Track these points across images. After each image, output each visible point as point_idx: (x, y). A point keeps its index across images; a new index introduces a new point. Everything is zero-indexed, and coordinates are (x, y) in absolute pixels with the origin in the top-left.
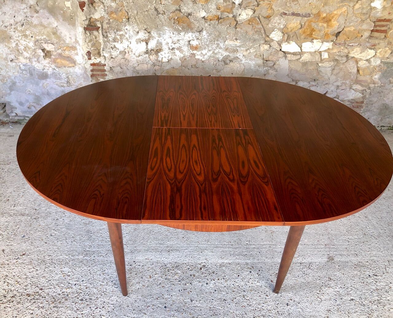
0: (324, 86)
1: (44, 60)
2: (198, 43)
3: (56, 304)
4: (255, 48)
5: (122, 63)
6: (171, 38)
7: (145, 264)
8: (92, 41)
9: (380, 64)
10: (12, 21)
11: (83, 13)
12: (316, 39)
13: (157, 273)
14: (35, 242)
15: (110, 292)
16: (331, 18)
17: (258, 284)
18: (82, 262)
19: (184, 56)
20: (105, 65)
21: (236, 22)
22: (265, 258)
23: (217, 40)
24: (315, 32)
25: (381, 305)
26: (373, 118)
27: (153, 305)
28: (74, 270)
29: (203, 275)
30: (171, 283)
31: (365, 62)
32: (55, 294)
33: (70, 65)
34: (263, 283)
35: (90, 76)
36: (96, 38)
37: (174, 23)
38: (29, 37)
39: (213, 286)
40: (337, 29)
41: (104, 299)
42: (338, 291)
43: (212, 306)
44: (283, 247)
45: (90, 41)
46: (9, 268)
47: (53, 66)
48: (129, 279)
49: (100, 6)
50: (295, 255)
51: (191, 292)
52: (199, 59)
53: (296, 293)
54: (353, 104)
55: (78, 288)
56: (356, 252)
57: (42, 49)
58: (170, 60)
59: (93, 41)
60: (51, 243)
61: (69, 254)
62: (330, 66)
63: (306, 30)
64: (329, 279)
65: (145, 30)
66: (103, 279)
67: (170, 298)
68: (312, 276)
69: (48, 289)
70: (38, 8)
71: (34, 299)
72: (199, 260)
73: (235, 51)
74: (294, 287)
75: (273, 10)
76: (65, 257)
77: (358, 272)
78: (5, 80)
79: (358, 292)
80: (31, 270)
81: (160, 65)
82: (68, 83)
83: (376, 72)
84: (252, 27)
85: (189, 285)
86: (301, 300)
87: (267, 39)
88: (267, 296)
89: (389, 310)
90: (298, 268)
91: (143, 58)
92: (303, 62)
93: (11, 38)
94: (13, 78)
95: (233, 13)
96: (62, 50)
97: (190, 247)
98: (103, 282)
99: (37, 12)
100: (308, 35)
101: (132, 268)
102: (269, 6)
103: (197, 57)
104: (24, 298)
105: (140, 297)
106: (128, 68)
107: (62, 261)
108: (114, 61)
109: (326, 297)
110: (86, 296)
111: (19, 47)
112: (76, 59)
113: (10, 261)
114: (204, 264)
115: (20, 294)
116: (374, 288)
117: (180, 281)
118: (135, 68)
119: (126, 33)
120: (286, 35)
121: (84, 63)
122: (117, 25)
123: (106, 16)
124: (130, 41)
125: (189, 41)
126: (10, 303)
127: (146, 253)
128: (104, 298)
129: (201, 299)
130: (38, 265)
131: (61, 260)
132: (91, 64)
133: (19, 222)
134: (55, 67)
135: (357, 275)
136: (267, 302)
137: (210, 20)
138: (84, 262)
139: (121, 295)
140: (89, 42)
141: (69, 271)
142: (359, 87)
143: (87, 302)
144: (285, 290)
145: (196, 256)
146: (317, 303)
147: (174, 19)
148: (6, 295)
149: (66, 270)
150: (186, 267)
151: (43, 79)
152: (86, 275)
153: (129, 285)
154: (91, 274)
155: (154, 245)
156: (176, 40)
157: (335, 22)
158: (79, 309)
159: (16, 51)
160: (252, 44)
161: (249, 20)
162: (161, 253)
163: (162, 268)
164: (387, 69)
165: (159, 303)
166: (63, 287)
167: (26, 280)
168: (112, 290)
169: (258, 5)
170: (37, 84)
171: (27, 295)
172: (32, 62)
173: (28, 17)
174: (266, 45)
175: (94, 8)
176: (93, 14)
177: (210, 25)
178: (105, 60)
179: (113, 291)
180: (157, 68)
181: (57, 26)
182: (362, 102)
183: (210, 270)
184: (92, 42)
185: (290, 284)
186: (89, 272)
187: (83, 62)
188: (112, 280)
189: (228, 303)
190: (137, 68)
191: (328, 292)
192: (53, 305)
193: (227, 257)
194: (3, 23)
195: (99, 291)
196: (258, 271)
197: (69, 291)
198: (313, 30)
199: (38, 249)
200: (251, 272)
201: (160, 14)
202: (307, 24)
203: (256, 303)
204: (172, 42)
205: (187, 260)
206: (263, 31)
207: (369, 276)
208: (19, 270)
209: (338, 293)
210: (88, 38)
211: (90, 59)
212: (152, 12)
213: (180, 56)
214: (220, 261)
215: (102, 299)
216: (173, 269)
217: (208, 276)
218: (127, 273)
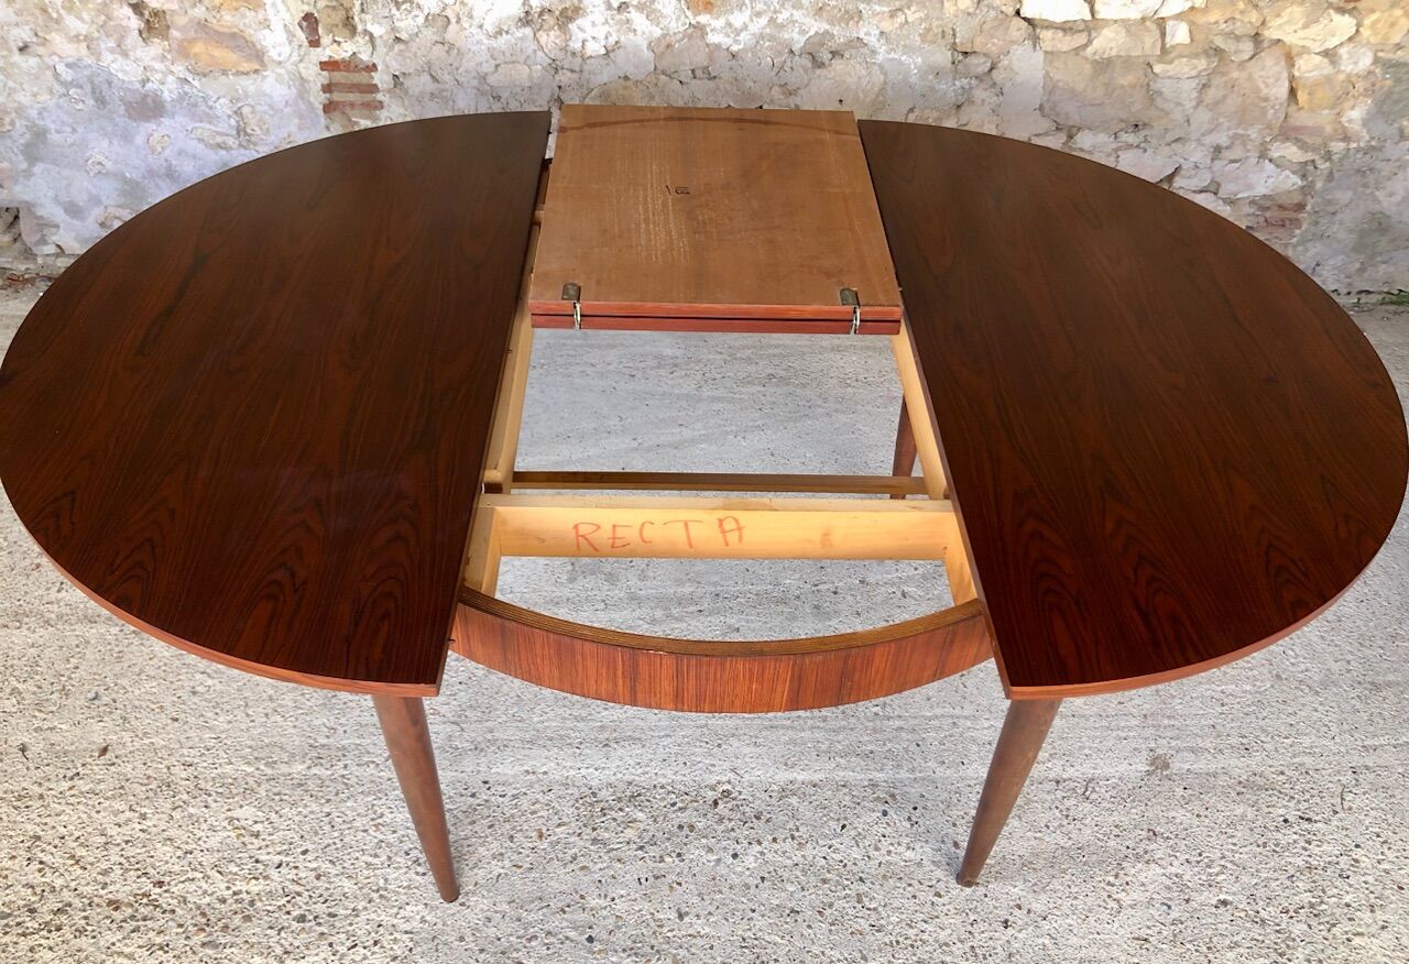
0: (1168, 149)
1: (144, 44)
3: (210, 934)
4: (925, 7)
5: (438, 59)
7: (524, 790)
9: (1372, 68)
13: (565, 819)
14: (137, 718)
15: (401, 890)
17: (909, 854)
18: (302, 785)
19: (664, 36)
20: (374, 67)
22: (936, 765)
25: (1319, 924)
26: (1332, 262)
27: (549, 933)
28: (273, 815)
29: (722, 827)
30: (611, 854)
31: (1319, 58)
32: (207, 900)
33: (245, 64)
34: (924, 852)
35: (321, 107)
39: (754, 865)
41: (379, 916)
42: (1176, 876)
43: (750, 934)
44: (1000, 724)
46: (43, 811)
47: (181, 68)
48: (465, 843)
50: (1040, 753)
51: (680, 884)
52: (718, 46)
53: (1035, 884)
54: (1268, 214)
55: (288, 877)
56: (1244, 741)
57: (131, 5)
58: (613, 50)
60: (192, 720)
61: (256, 758)
62: (1194, 73)
64: (1151, 833)
66: (377, 843)
67: (605, 908)
68: (1093, 823)
69: (183, 882)
71: (133, 917)
72: (711, 772)
73: (852, 18)
74: (1031, 863)
76: (243, 767)
77: (1249, 809)
78: (8, 121)
79: (1245, 878)
80: (122, 818)
81: (578, 69)
82: (242, 133)
83: (1354, 96)
85: (674, 862)
86: (1051, 906)
88: (938, 895)
89: (1349, 940)
90: (1048, 797)
91: (513, 40)
92: (1097, 57)
94: (33, 113)
96: (208, 8)
97: (681, 727)
98: (376, 856)
101: (479, 805)
103: (713, 38)
104: (99, 914)
105: (505, 907)
106: (461, 79)
107: (232, 784)
108: (407, 54)
109: (1137, 895)
110: (315, 903)
112: (263, 43)
113: (46, 784)
114: (725, 787)
115: (84, 900)
116: (1299, 862)
117: (641, 848)
118: (485, 79)
121: (295, 58)
126: (50, 931)
127: (527, 752)
128: (379, 911)
129: (712, 909)
130: (148, 798)
131: (230, 781)
132: (321, 63)
133: (77, 646)
134: (187, 73)
135: (1243, 817)
136: (937, 917)
138: (311, 785)
139: (438, 900)
141: (256, 819)
142: (1292, 152)
143: (319, 924)
144: (999, 876)
145: (699, 759)
146: (1105, 916)
148: (36, 906)
149: (246, 813)
150: (663, 799)
151: (148, 119)
152: (316, 833)
153: (467, 865)
154: (333, 826)
155: (554, 724)
158: (289, 949)
159: (37, 12)
162: (578, 751)
163: (583, 805)
164: (1395, 86)
165: (568, 927)
166: (236, 874)
167: (105, 853)
168: (405, 884)
170: (127, 138)
171: (110, 903)
172: (100, 54)
178: (374, 47)
179: (409, 887)
180: (565, 77)
182: (1301, 207)
183: (748, 809)
185: (1019, 853)
186: (326, 820)
187: (290, 55)
188: (406, 848)
189: (806, 924)
190: (492, 80)
191: (1144, 880)
192: (202, 937)
193: (806, 762)
195: (361, 888)
196: (912, 811)
197: (255, 887)
199: (147, 741)
200: (885, 813)
203: (901, 920)
205: (667, 775)
207: (1286, 821)
208: (79, 818)
209: (1177, 880)
211: (315, 43)
213: (650, 33)
214: (783, 776)
215: (373, 916)
216: (619, 806)
217: (738, 831)
218: (461, 821)
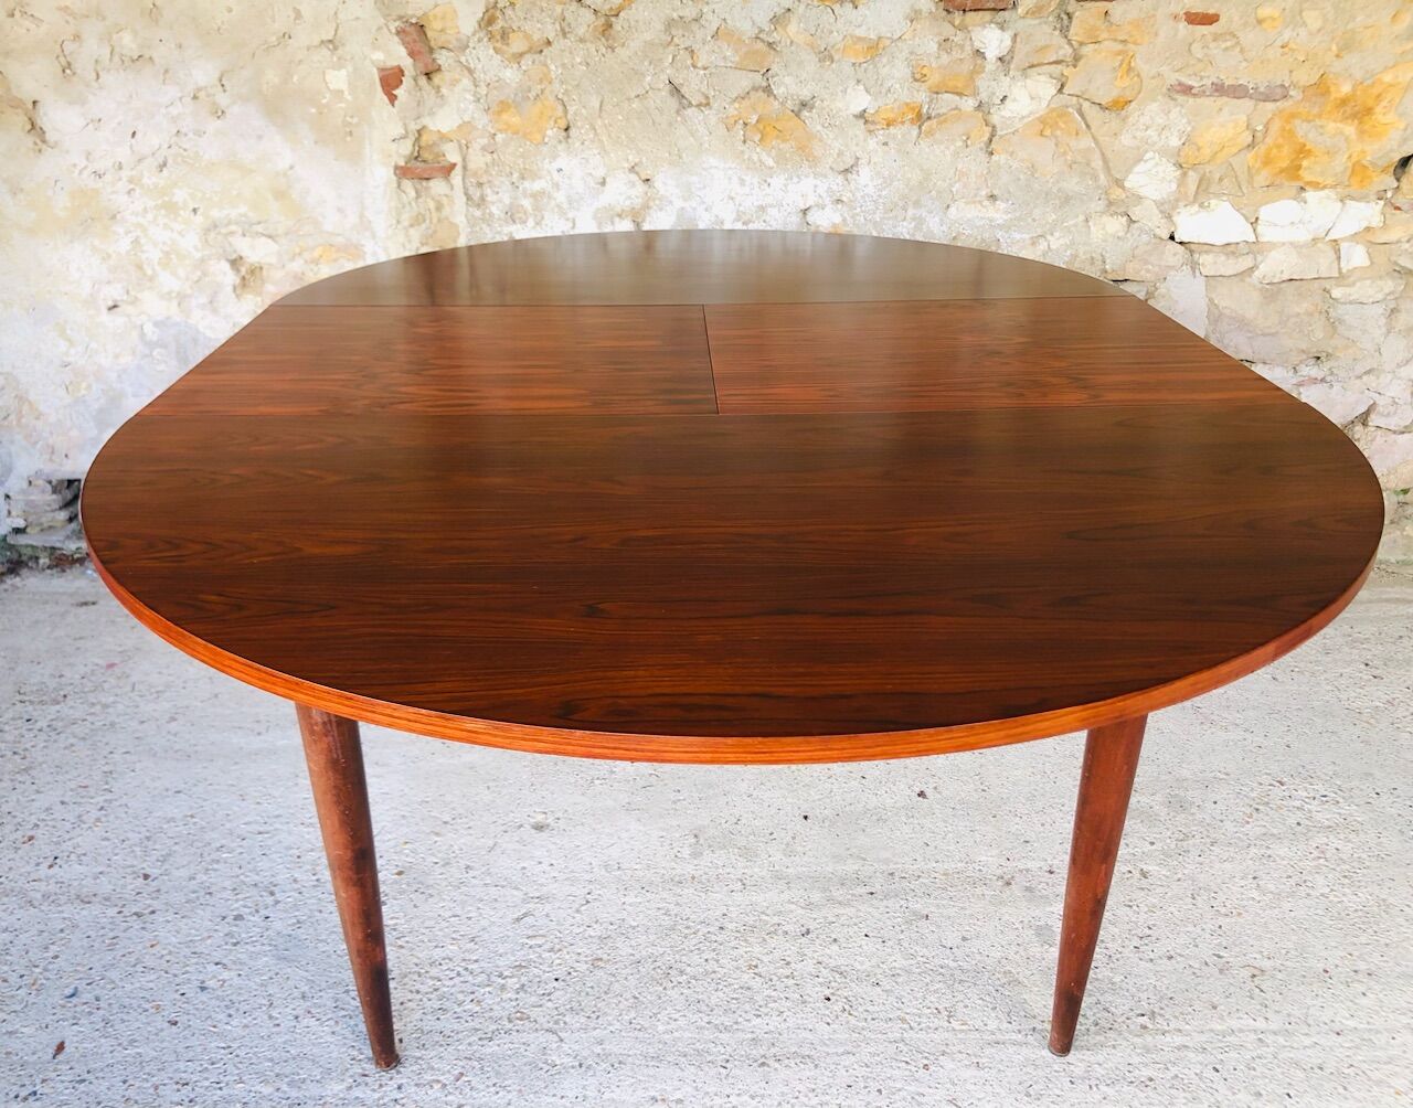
0: (1358, 381)
1: (236, 300)
2: (837, 219)
4: (1070, 232)
6: (732, 199)
8: (424, 221)
10: (123, 153)
11: (394, 110)
12: (1317, 186)
16: (1370, 103)
21: (988, 130)
23: (917, 204)
24: (1313, 158)
36: (439, 208)
37: (744, 142)
38: (182, 212)
40: (1399, 146)
45: (418, 220)
49: (458, 81)
57: (228, 260)
59: (428, 221)
62: (1380, 296)
63: (1275, 151)
65: (632, 169)
70: (223, 100)
75: (1139, 75)
78: (84, 385)
84: (1057, 145)
87: (1117, 193)
92: (1266, 282)
93: (114, 217)
94: (112, 376)
95: (975, 93)
96: (306, 262)
99: (220, 113)
100: (1282, 171)
102: (1123, 60)
111: (142, 252)
119: (557, 186)
120: (1191, 173)
122: (522, 156)
123: (482, 121)
124: (570, 215)
125: (805, 212)
133: (62, 931)
137: (888, 125)
140: (412, 226)
147: (745, 124)
156: (754, 209)
157: (1390, 118)
160: (1054, 217)
161: (1043, 121)
169: (1077, 59)
172: (191, 310)
173: (186, 135)
174: (1111, 215)
175: (438, 89)
176: (432, 114)
177: (885, 144)
181: (291, 168)
184: (424, 226)
194: (87, 159)
198: (1302, 151)
201: (690, 105)
202: (1275, 127)
204: (734, 215)
206: (1101, 163)
210: (408, 208)
212: (658, 101)
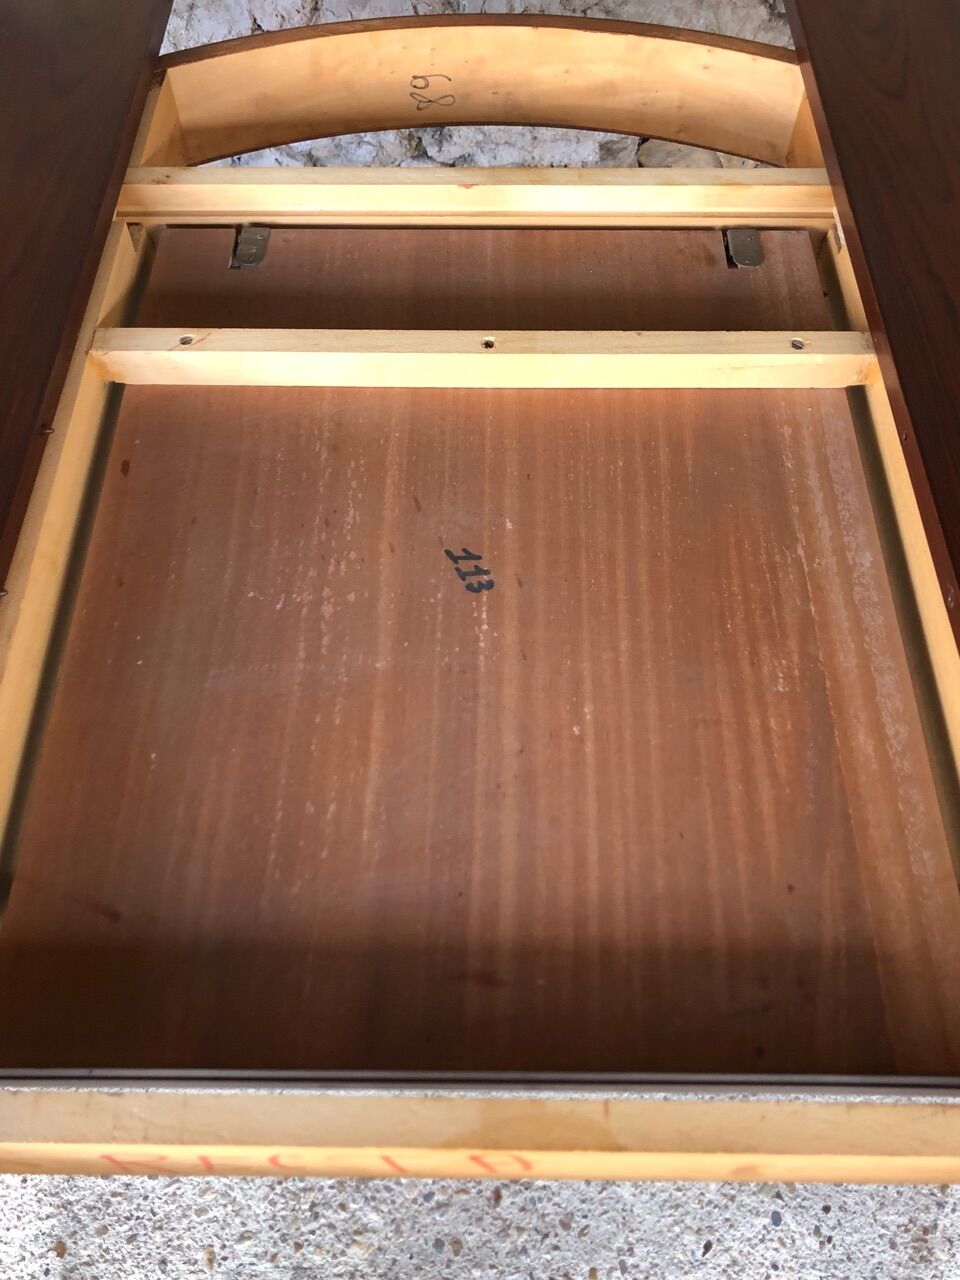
13: (252, 1226)
29: (507, 1246)
101: (114, 1194)
183: (550, 1208)
196: (821, 1214)
200: (777, 1219)
216: (341, 1198)
217: (532, 1252)
218: (85, 1227)
